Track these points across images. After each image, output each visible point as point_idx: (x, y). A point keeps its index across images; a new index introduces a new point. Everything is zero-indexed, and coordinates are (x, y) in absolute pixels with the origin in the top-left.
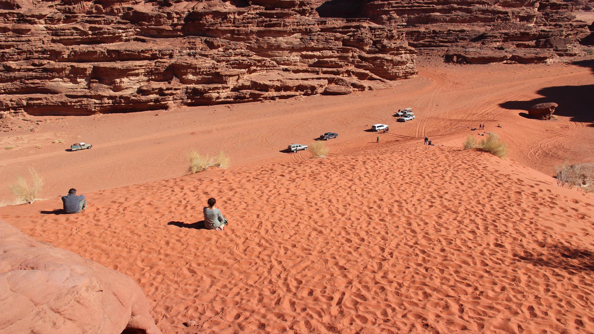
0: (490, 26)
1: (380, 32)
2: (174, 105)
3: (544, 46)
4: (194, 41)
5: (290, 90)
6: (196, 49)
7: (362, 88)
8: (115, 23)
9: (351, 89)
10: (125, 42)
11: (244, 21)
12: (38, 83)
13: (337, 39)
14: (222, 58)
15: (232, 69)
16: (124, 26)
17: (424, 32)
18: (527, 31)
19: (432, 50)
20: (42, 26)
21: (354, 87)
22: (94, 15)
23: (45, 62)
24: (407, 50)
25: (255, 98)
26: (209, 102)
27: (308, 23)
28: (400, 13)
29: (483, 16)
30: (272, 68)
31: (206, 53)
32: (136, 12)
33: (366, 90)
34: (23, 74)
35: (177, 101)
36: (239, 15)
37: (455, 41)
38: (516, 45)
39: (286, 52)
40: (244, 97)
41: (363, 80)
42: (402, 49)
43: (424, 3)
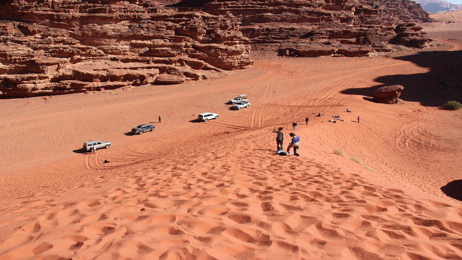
0: (316, 25)
1: (213, 22)
3: (364, 43)
4: (4, 25)
5: (118, 81)
6: (7, 34)
7: (196, 77)
9: (184, 78)
11: (65, 5)
13: (169, 28)
14: (39, 45)
15: (51, 58)
17: (258, 29)
18: (349, 30)
19: (266, 45)
21: (187, 77)
24: (241, 40)
25: (77, 89)
26: (24, 94)
27: (137, 10)
28: (236, 12)
29: (309, 17)
30: (99, 57)
31: (20, 39)
33: (200, 79)
37: (287, 38)
38: (340, 41)
39: (113, 41)
40: (65, 88)
41: (197, 69)
42: (236, 39)
43: (257, 4)
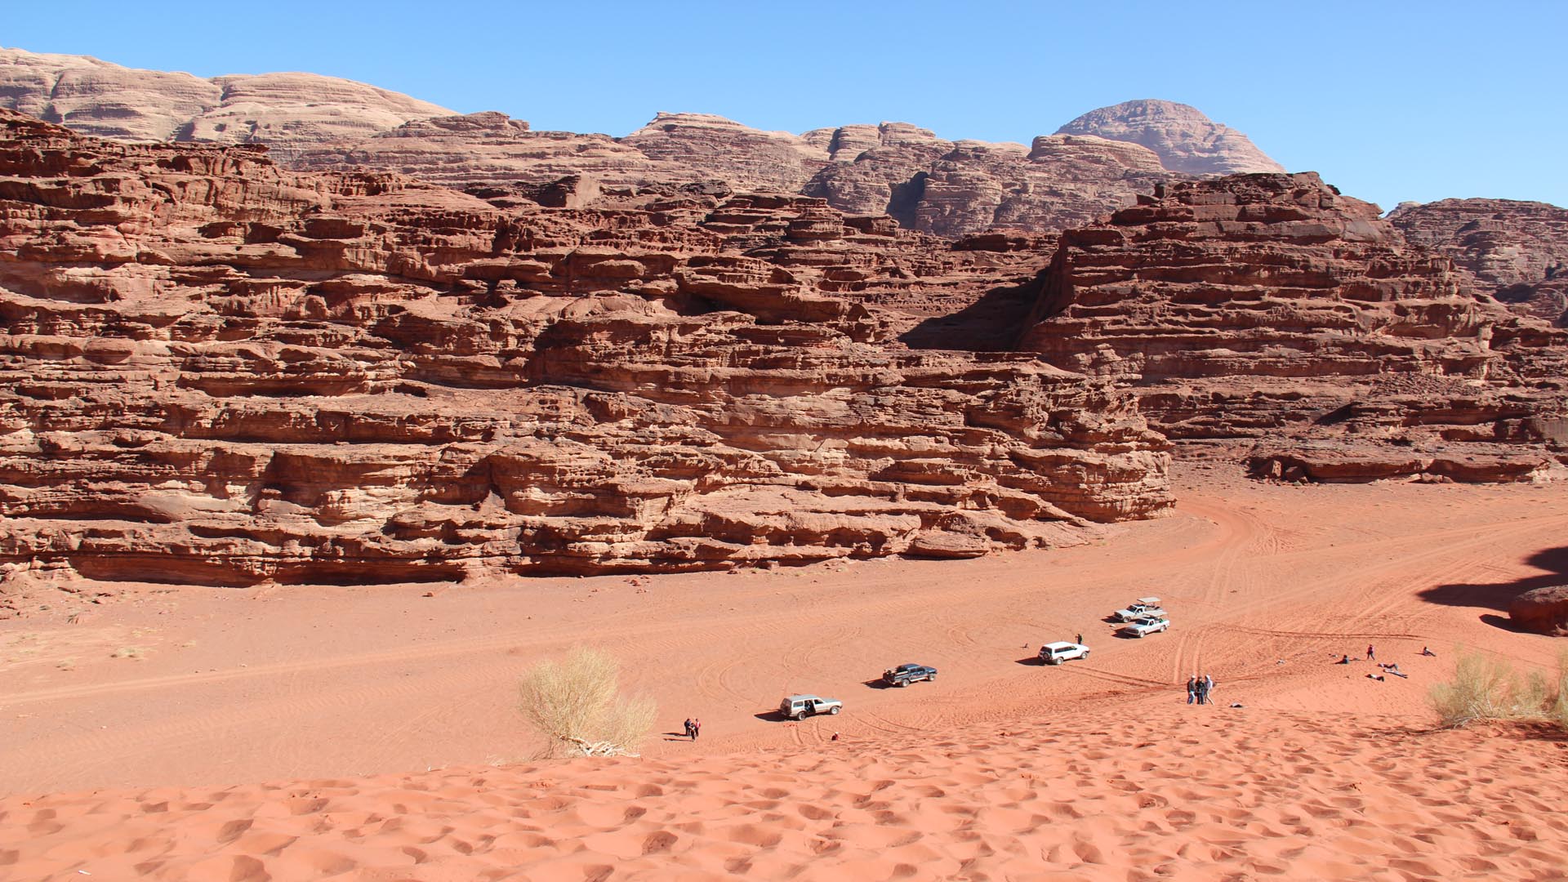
0: (1366, 383)
1: (1069, 391)
2: (484, 569)
3: (1520, 438)
4: (554, 397)
5: (813, 543)
6: (558, 419)
7: (1018, 542)
8: (353, 345)
9: (988, 543)
10: (372, 393)
11: (696, 349)
12: (120, 492)
13: (949, 406)
14: (629, 447)
15: (652, 478)
16: (373, 353)
17: (1190, 397)
18: (1470, 398)
19: (1214, 444)
20: (160, 346)
21: (994, 539)
22: (302, 322)
23: (150, 435)
24: (1144, 440)
25: (712, 561)
26: (582, 567)
27: (871, 360)
28: (1126, 347)
29: (1346, 359)
30: (767, 480)
31: (586, 432)
32: (410, 319)
33: (1030, 546)
34: (86, 464)
35: (492, 560)
36: (682, 333)
37: (1276, 422)
38: (1441, 433)
39: (807, 438)
40: (681, 558)
41: (1018, 519)
42: (1130, 438)
43: (1187, 324)
